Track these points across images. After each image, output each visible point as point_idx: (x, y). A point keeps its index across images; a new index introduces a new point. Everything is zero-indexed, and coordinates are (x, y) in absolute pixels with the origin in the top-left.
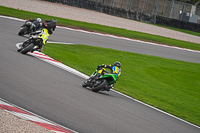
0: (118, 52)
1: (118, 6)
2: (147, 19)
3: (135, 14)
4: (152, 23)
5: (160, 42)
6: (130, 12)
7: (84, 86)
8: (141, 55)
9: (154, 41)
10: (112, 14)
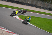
0: (39, 18)
1: (39, 6)
2: (47, 9)
3: (43, 8)
4: (48, 10)
5: (50, 15)
6: (42, 7)
7: (22, 23)
8: (45, 19)
9: (48, 15)
10: (38, 8)
